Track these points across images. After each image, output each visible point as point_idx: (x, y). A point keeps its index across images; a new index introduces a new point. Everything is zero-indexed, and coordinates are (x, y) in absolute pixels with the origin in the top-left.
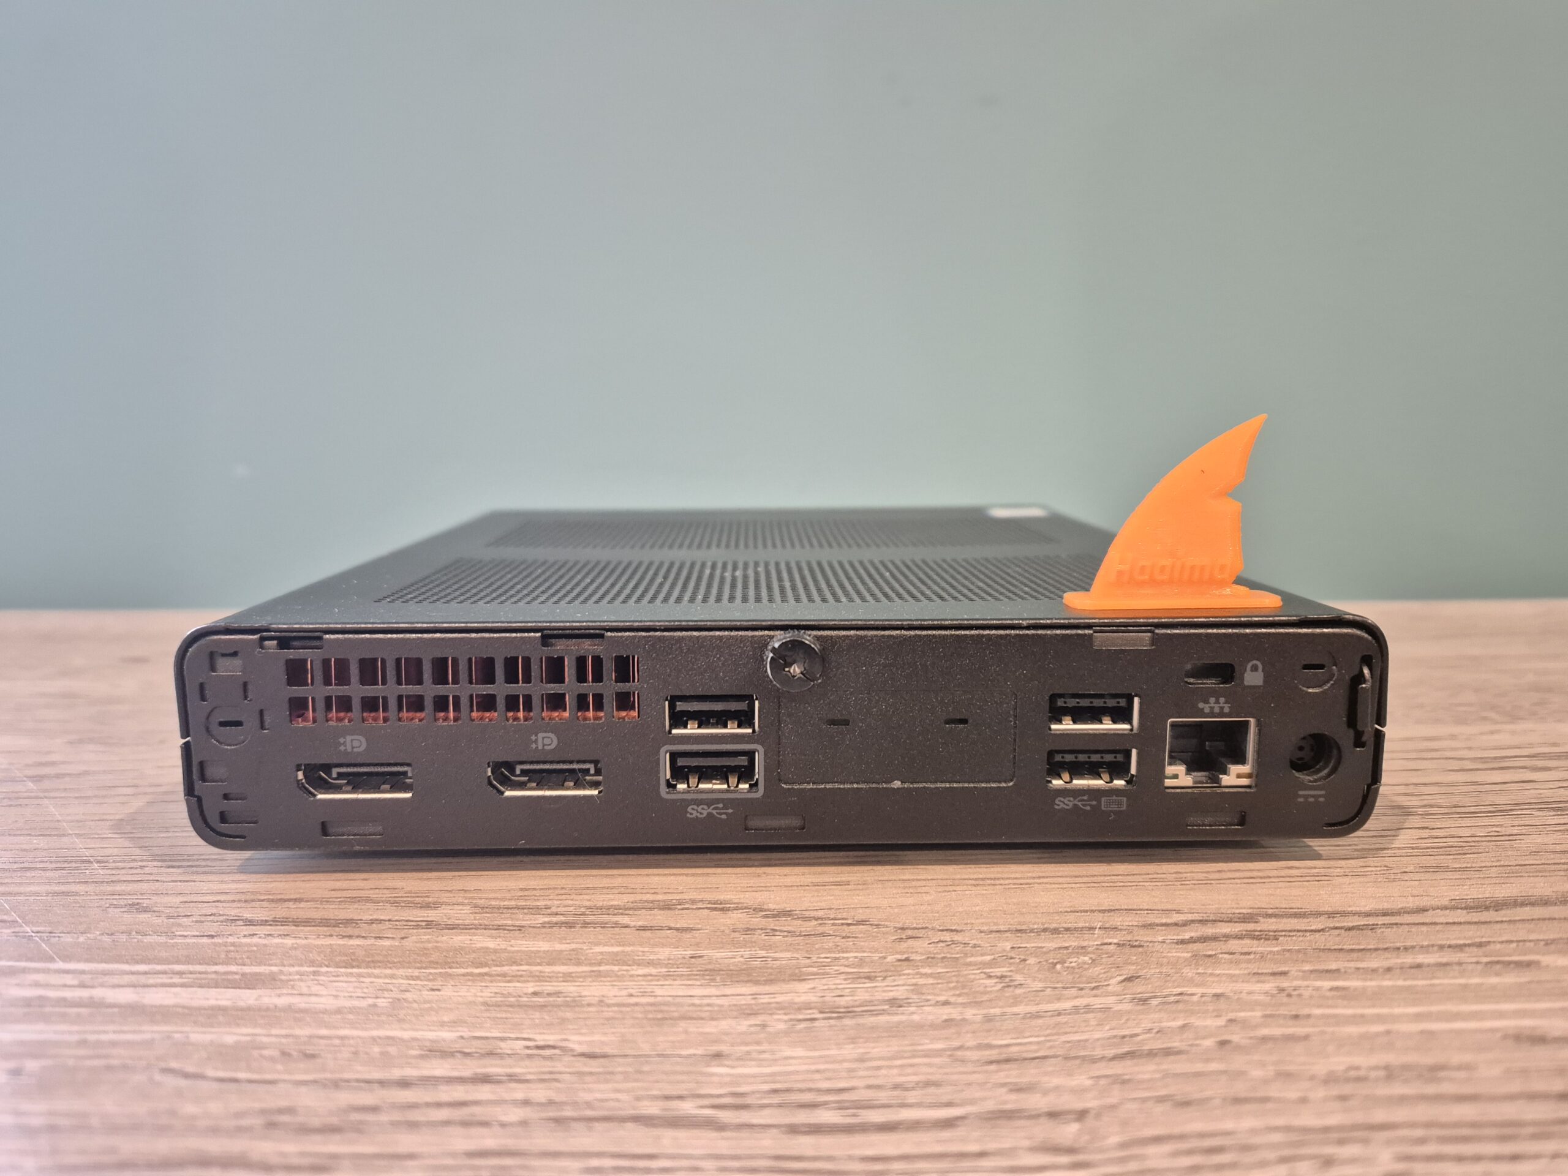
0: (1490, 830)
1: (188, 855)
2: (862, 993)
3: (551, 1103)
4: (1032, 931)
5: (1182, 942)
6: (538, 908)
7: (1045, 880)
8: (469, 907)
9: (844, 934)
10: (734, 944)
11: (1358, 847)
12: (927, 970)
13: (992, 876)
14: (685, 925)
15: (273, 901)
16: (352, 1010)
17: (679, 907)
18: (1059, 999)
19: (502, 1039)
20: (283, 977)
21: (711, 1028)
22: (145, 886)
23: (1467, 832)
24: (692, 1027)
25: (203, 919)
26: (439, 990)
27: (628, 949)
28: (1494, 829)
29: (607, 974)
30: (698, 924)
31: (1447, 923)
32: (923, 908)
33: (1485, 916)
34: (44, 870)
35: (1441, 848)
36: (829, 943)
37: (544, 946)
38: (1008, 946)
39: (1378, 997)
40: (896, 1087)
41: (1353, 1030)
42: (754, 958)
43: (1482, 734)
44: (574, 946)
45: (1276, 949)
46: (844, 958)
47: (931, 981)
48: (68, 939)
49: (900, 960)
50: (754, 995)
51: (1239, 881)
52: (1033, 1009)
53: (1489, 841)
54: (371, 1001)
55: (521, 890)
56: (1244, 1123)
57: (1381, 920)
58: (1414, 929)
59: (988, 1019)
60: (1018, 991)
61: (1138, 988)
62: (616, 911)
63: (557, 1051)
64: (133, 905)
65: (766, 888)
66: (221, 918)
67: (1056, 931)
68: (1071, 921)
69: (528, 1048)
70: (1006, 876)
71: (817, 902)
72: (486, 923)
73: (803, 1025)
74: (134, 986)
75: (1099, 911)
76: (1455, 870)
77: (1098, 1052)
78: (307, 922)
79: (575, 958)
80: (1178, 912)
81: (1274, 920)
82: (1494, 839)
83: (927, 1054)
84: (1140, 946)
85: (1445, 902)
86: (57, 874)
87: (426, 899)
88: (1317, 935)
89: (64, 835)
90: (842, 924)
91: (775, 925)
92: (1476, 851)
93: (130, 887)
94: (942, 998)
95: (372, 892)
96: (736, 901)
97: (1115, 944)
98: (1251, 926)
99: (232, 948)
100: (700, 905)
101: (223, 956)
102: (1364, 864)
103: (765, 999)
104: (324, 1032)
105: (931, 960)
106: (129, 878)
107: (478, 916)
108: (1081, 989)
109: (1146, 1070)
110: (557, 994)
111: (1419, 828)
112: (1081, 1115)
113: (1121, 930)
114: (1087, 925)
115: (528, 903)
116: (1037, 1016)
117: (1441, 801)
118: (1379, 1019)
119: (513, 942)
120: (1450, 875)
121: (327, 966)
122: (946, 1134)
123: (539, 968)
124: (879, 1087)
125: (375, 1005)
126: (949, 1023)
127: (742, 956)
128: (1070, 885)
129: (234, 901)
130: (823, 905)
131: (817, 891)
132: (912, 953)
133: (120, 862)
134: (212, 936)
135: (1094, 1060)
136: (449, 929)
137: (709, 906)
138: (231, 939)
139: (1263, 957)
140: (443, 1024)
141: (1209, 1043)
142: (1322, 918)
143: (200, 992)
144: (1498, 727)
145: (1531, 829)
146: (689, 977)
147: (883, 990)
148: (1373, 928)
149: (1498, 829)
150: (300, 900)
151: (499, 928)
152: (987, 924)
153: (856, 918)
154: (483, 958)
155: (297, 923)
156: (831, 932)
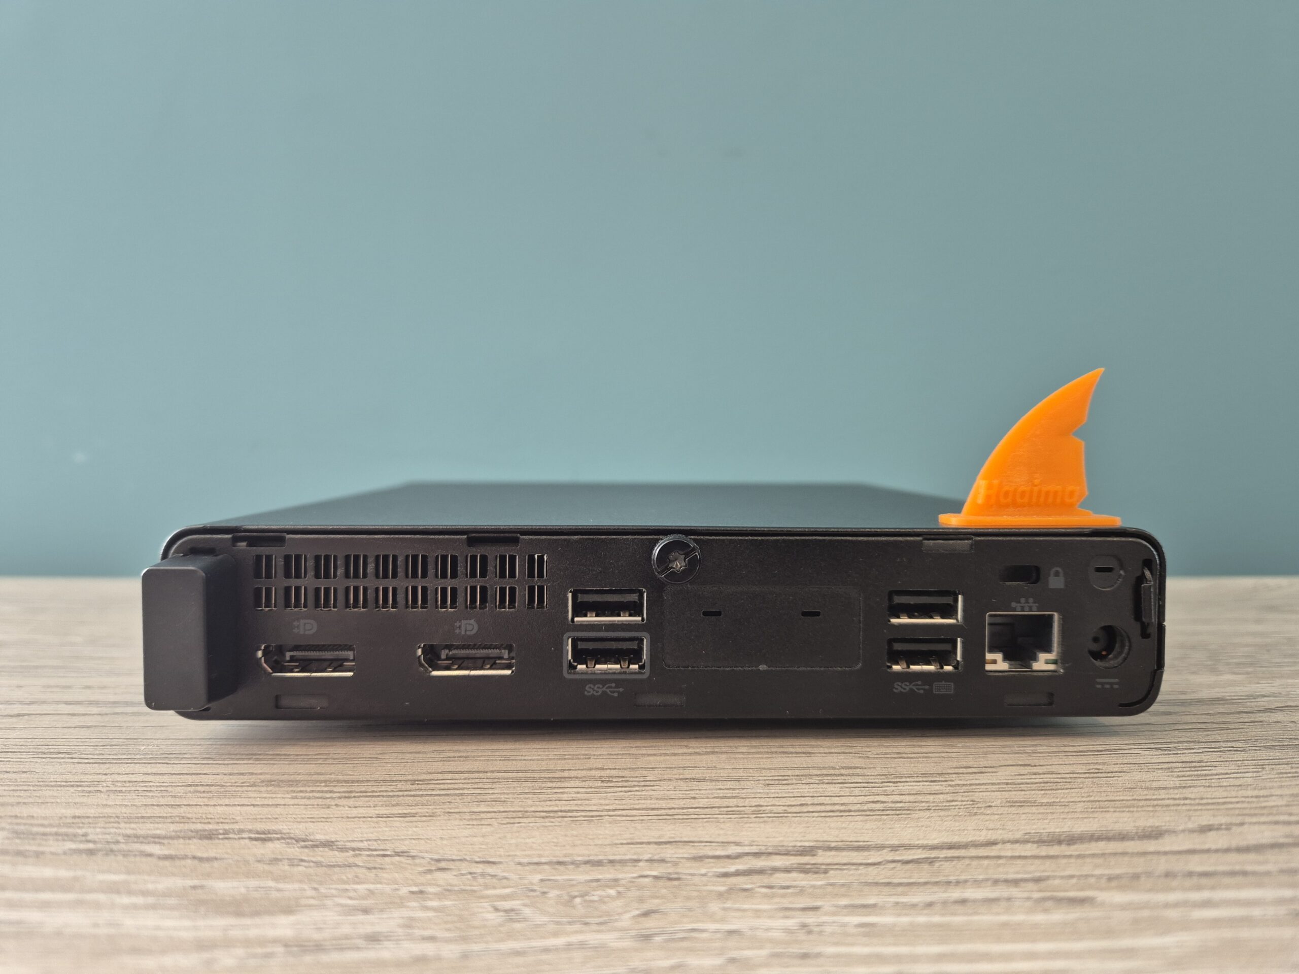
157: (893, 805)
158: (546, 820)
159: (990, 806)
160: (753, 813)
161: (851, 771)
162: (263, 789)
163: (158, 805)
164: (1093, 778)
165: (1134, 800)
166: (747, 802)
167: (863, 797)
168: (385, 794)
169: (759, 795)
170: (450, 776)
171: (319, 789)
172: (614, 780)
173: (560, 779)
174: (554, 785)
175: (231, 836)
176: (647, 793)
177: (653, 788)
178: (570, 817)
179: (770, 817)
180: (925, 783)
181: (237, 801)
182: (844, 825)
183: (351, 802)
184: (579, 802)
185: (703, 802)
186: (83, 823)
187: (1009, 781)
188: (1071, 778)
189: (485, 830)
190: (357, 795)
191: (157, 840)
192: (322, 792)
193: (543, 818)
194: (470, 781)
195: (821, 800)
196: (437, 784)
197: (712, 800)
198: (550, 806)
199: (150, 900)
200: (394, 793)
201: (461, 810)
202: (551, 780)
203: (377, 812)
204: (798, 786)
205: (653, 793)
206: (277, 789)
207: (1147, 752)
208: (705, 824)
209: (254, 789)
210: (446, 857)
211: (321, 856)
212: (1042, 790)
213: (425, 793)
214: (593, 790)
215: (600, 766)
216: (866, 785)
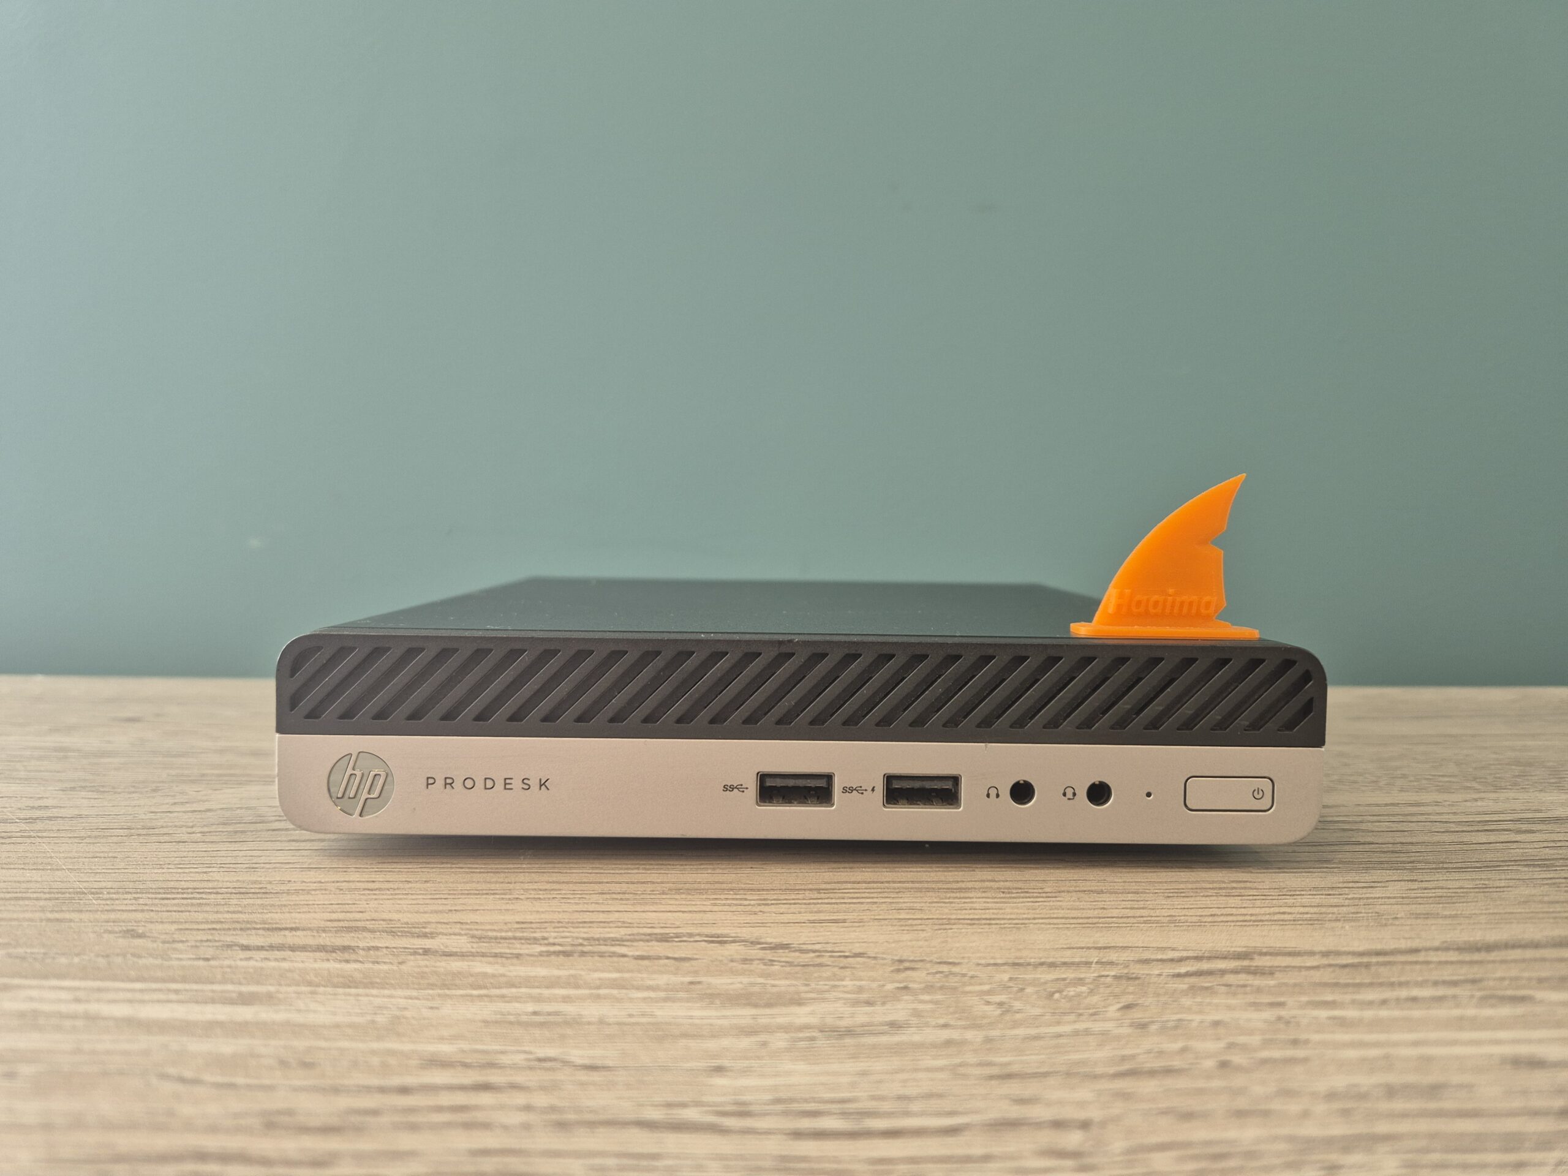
0: (1478, 882)
1: (182, 889)
2: (862, 1015)
3: (553, 1109)
4: (1029, 964)
5: (1179, 975)
6: (535, 939)
7: (1040, 921)
8: (465, 937)
9: (841, 965)
10: (733, 972)
11: (1349, 897)
12: (926, 997)
13: (988, 917)
14: (683, 956)
15: (268, 929)
16: (351, 1026)
17: (676, 939)
18: (1058, 1023)
19: (503, 1052)
20: (280, 996)
21: (712, 1045)
22: (139, 916)
23: (1458, 884)
24: (692, 1043)
25: (198, 944)
26: (437, 1008)
27: (626, 975)
28: (1482, 882)
29: (605, 997)
30: (696, 954)
31: (1440, 963)
32: (920, 943)
33: (1476, 957)
34: (37, 899)
35: (1431, 897)
36: (827, 973)
37: (541, 971)
38: (1006, 977)
39: (1376, 1025)
40: (900, 1098)
41: (1351, 1054)
42: (752, 984)
43: (1466, 801)
44: (572, 972)
45: (1272, 983)
46: (844, 986)
47: (929, 1006)
48: (63, 960)
49: (898, 988)
50: (754, 1017)
51: (1233, 924)
52: (1033, 1031)
53: (1476, 892)
54: (369, 1018)
55: (518, 923)
56: (1248, 1133)
57: (1374, 959)
58: (1408, 967)
59: (988, 1040)
60: (1018, 1016)
61: (1136, 1015)
62: (613, 943)
63: (558, 1065)
64: (128, 931)
65: (763, 924)
66: (217, 944)
67: (1053, 965)
68: (1067, 956)
69: (529, 1060)
70: (1001, 917)
71: (814, 937)
72: (483, 951)
73: (802, 1044)
74: (130, 1001)
75: (1096, 948)
76: (1445, 917)
77: (1099, 1070)
78: (304, 948)
79: (574, 983)
80: (1173, 949)
81: (1268, 958)
82: (1481, 890)
83: (928, 1070)
84: (1137, 978)
85: (1437, 944)
86: (50, 903)
87: (423, 930)
88: (1312, 972)
89: (58, 870)
90: (840, 956)
91: (774, 956)
92: (1465, 900)
93: (125, 916)
94: (942, 1021)
95: (368, 923)
96: (734, 935)
97: (1113, 976)
98: (1246, 963)
99: (228, 970)
100: (697, 938)
101: (219, 977)
102: (1355, 911)
103: (763, 1021)
104: (323, 1044)
105: (929, 988)
106: (124, 908)
107: (475, 945)
108: (1081, 1015)
109: (1148, 1087)
110: (557, 1013)
111: (1408, 881)
112: (1085, 1125)
113: (1117, 964)
114: (1084, 960)
115: (525, 934)
116: (1037, 1038)
117: (1430, 858)
118: (1377, 1044)
119: (512, 968)
120: (1440, 921)
121: (324, 986)
122: (950, 1140)
123: (538, 991)
124: (882, 1098)
125: (373, 1022)
126: (948, 1043)
127: (741, 983)
128: (1066, 926)
129: (229, 929)
130: (820, 939)
131: (813, 927)
132: (911, 981)
133: (115, 893)
134: (207, 959)
135: (1096, 1077)
136: (446, 956)
137: (706, 939)
138: (227, 962)
139: (1259, 990)
140: (442, 1039)
141: (1209, 1064)
142: (1317, 957)
143: (197, 1008)
144: (1482, 795)
145: (1518, 882)
146: (688, 1000)
147: (881, 1014)
148: (1367, 966)
149: (1487, 882)
150: (296, 929)
151: (496, 955)
152: (984, 958)
153: (854, 951)
154: (480, 982)
155: (293, 948)
156: (829, 963)
157: (1301, 916)
158: (974, 926)
159: (1396, 918)
160: (1170, 922)
161: (1242, 885)
162: (677, 897)
163: (589, 912)
164: (1483, 892)
165: (1532, 912)
166: (1158, 913)
167: (1267, 909)
168: (799, 901)
169: (1165, 907)
170: (849, 886)
171: (730, 897)
172: (1014, 891)
173: (960, 890)
174: (958, 895)
175: (684, 939)
176: (1055, 904)
177: (1058, 899)
178: (997, 924)
179: (1189, 926)
180: (1321, 896)
181: (662, 908)
182: (1264, 933)
183: (773, 908)
184: (995, 911)
185: (1115, 913)
186: (532, 928)
187: (1404, 895)
188: (1463, 892)
189: (923, 935)
190: (773, 902)
191: (618, 943)
192: (737, 899)
193: (970, 924)
194: (872, 891)
195: (1229, 911)
196: (842, 893)
197: (1123, 910)
198: (969, 914)
199: (662, 994)
200: (809, 901)
201: (886, 917)
202: (952, 890)
203: (806, 918)
204: (1198, 898)
205: (1060, 903)
206: (690, 897)
207: (1526, 869)
208: (1131, 932)
209: (668, 896)
210: (904, 958)
211: (787, 957)
212: (1439, 903)
213: (838, 901)
214: (998, 900)
215: (990, 878)
216: (1264, 897)
